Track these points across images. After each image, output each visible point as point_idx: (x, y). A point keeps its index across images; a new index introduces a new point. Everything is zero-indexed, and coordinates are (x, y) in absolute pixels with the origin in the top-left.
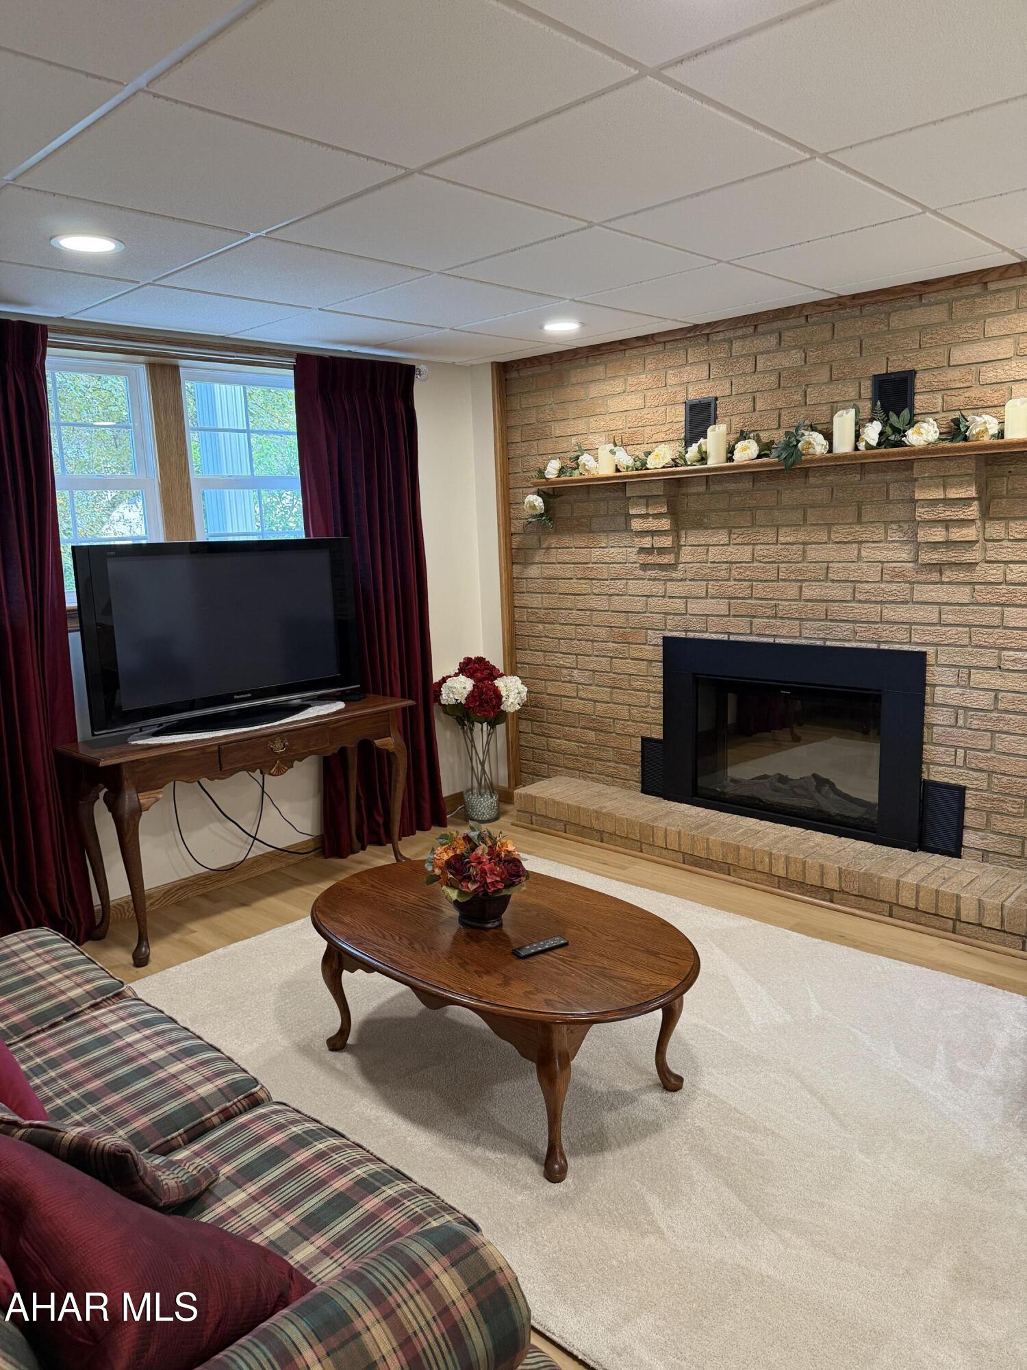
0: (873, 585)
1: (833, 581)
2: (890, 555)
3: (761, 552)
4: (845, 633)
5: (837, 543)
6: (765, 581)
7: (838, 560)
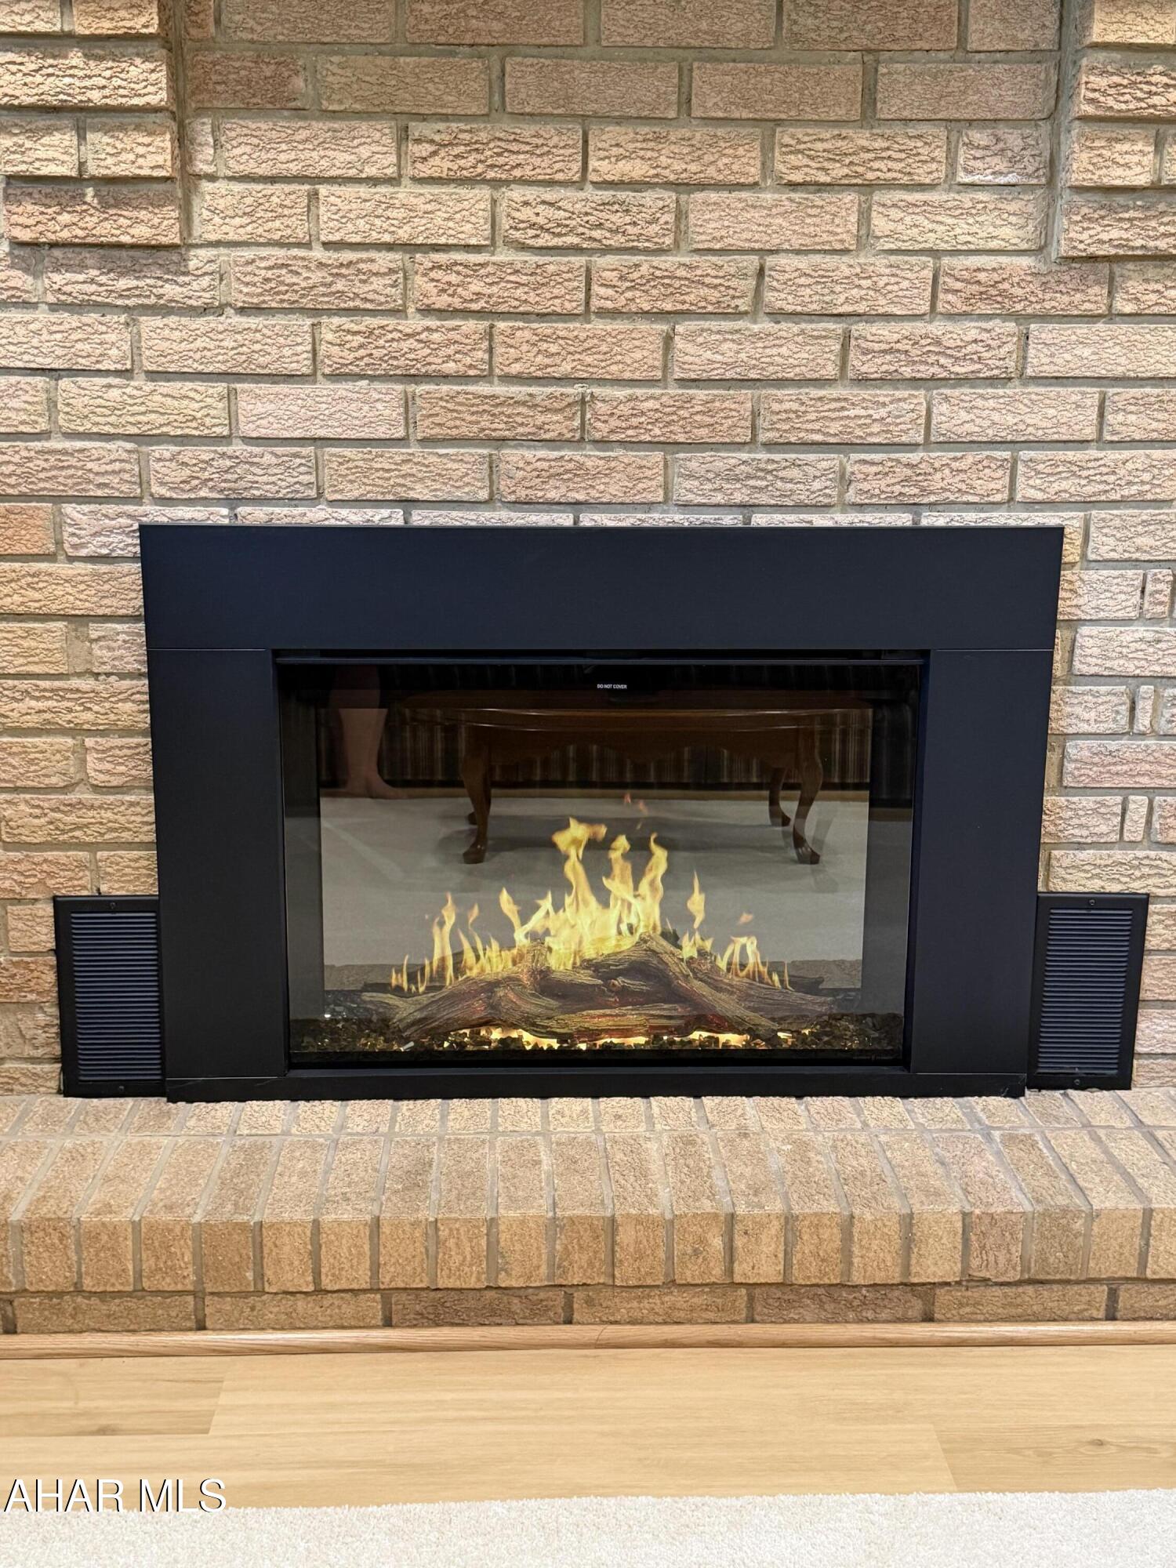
0: (907, 327)
1: (777, 315)
2: (964, 231)
3: (526, 213)
4: (817, 485)
5: (793, 186)
6: (542, 316)
7: (796, 243)
